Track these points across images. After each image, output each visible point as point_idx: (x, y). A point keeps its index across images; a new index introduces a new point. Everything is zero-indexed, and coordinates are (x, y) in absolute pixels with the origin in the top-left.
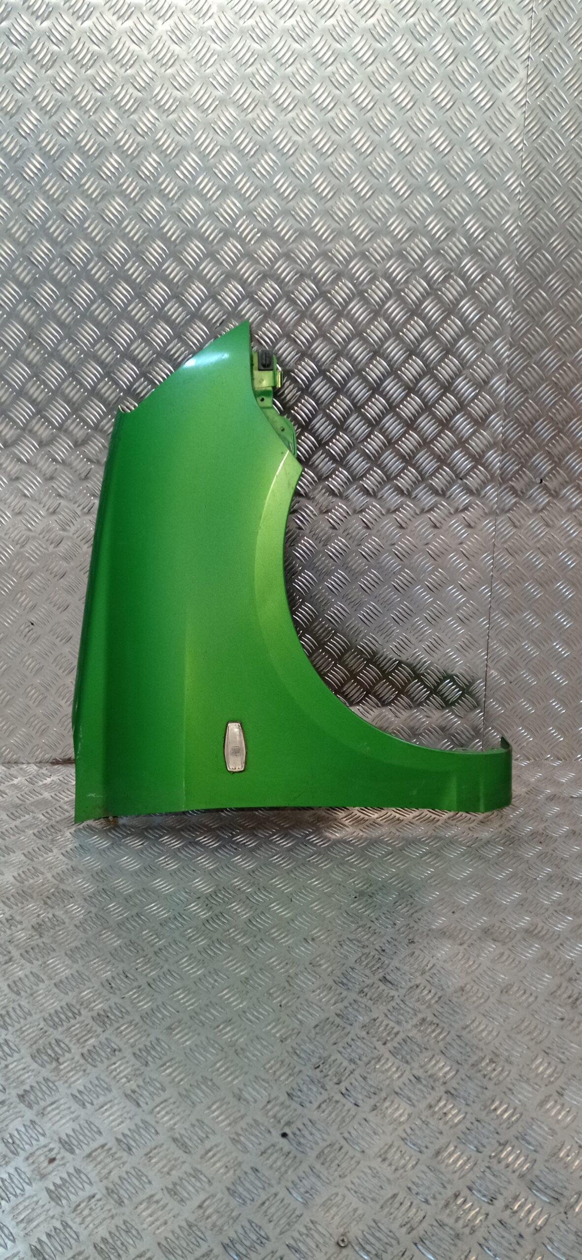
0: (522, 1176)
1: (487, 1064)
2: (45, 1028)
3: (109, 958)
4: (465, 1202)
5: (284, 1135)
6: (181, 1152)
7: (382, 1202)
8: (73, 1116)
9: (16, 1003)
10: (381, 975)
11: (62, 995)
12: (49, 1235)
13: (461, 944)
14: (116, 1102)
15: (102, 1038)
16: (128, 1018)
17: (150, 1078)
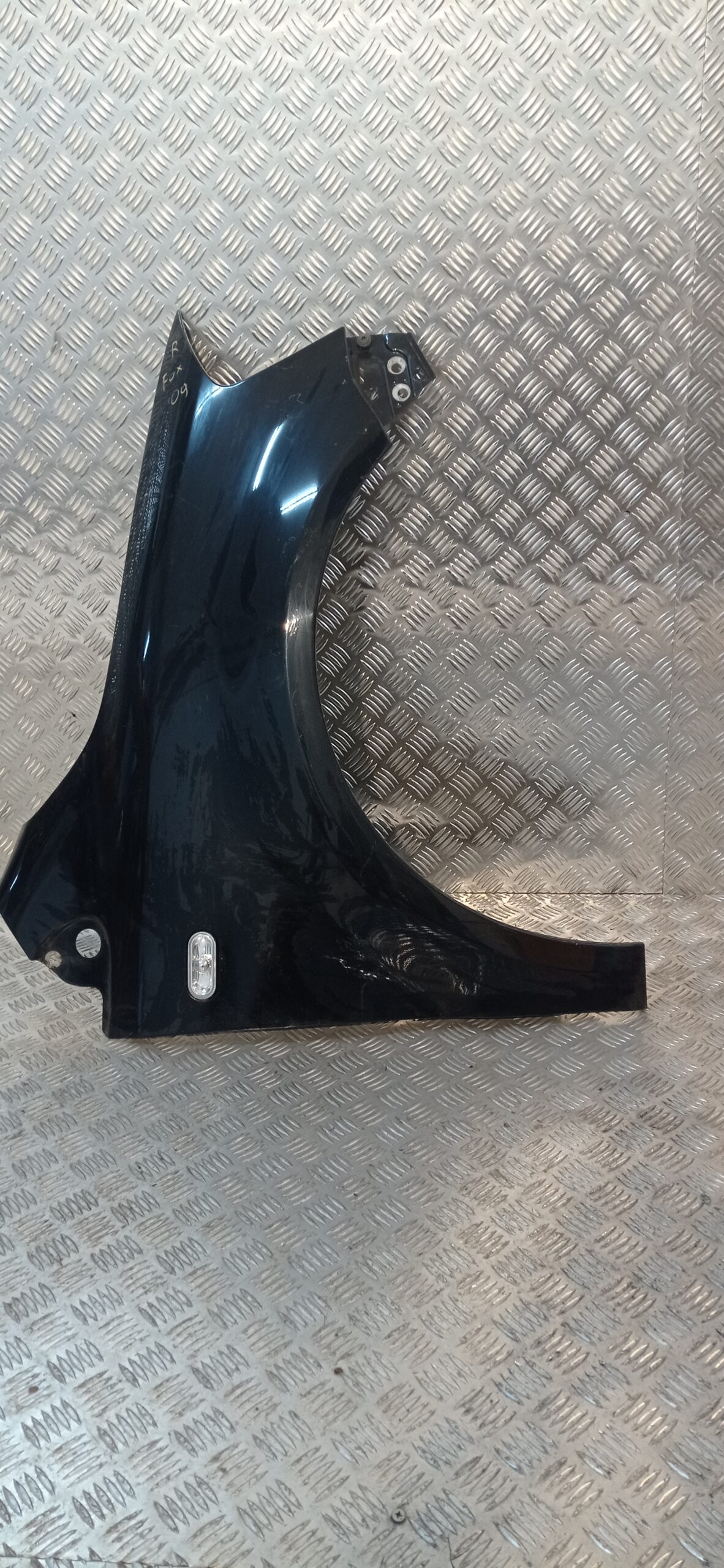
0: (655, 1442)
1: (624, 1290)
2: (51, 1221)
3: (144, 1135)
4: (572, 1471)
5: (338, 1371)
6: (201, 1386)
7: (459, 1466)
8: (69, 1333)
9: (19, 1188)
10: (493, 1168)
11: (78, 1179)
12: (17, 1484)
13: (605, 1131)
14: (126, 1318)
15: (120, 1236)
16: (157, 1212)
17: (174, 1289)
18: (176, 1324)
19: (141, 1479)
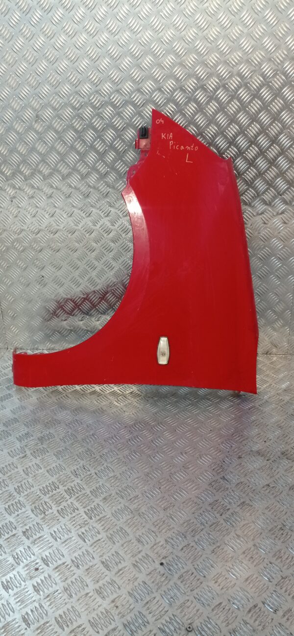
2: (40, 495)
3: (76, 457)
5: (162, 564)
6: (105, 569)
7: (213, 607)
8: (50, 545)
9: (26, 480)
10: (222, 475)
11: (50, 477)
12: (32, 611)
13: (268, 460)
14: (73, 539)
15: (69, 502)
16: (84, 492)
17: (92, 526)
18: (94, 541)
19: (83, 610)
